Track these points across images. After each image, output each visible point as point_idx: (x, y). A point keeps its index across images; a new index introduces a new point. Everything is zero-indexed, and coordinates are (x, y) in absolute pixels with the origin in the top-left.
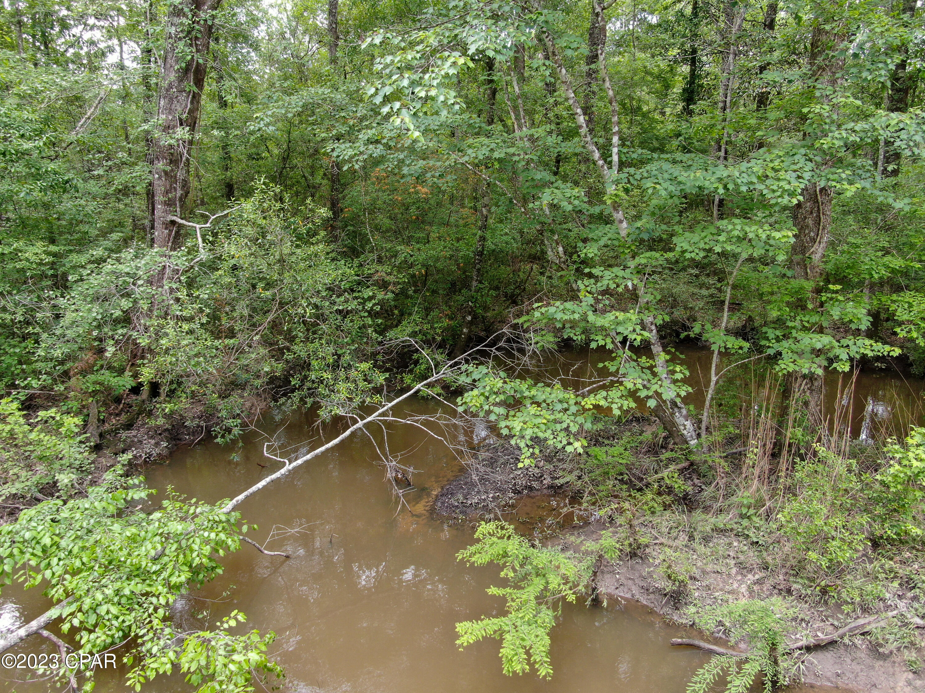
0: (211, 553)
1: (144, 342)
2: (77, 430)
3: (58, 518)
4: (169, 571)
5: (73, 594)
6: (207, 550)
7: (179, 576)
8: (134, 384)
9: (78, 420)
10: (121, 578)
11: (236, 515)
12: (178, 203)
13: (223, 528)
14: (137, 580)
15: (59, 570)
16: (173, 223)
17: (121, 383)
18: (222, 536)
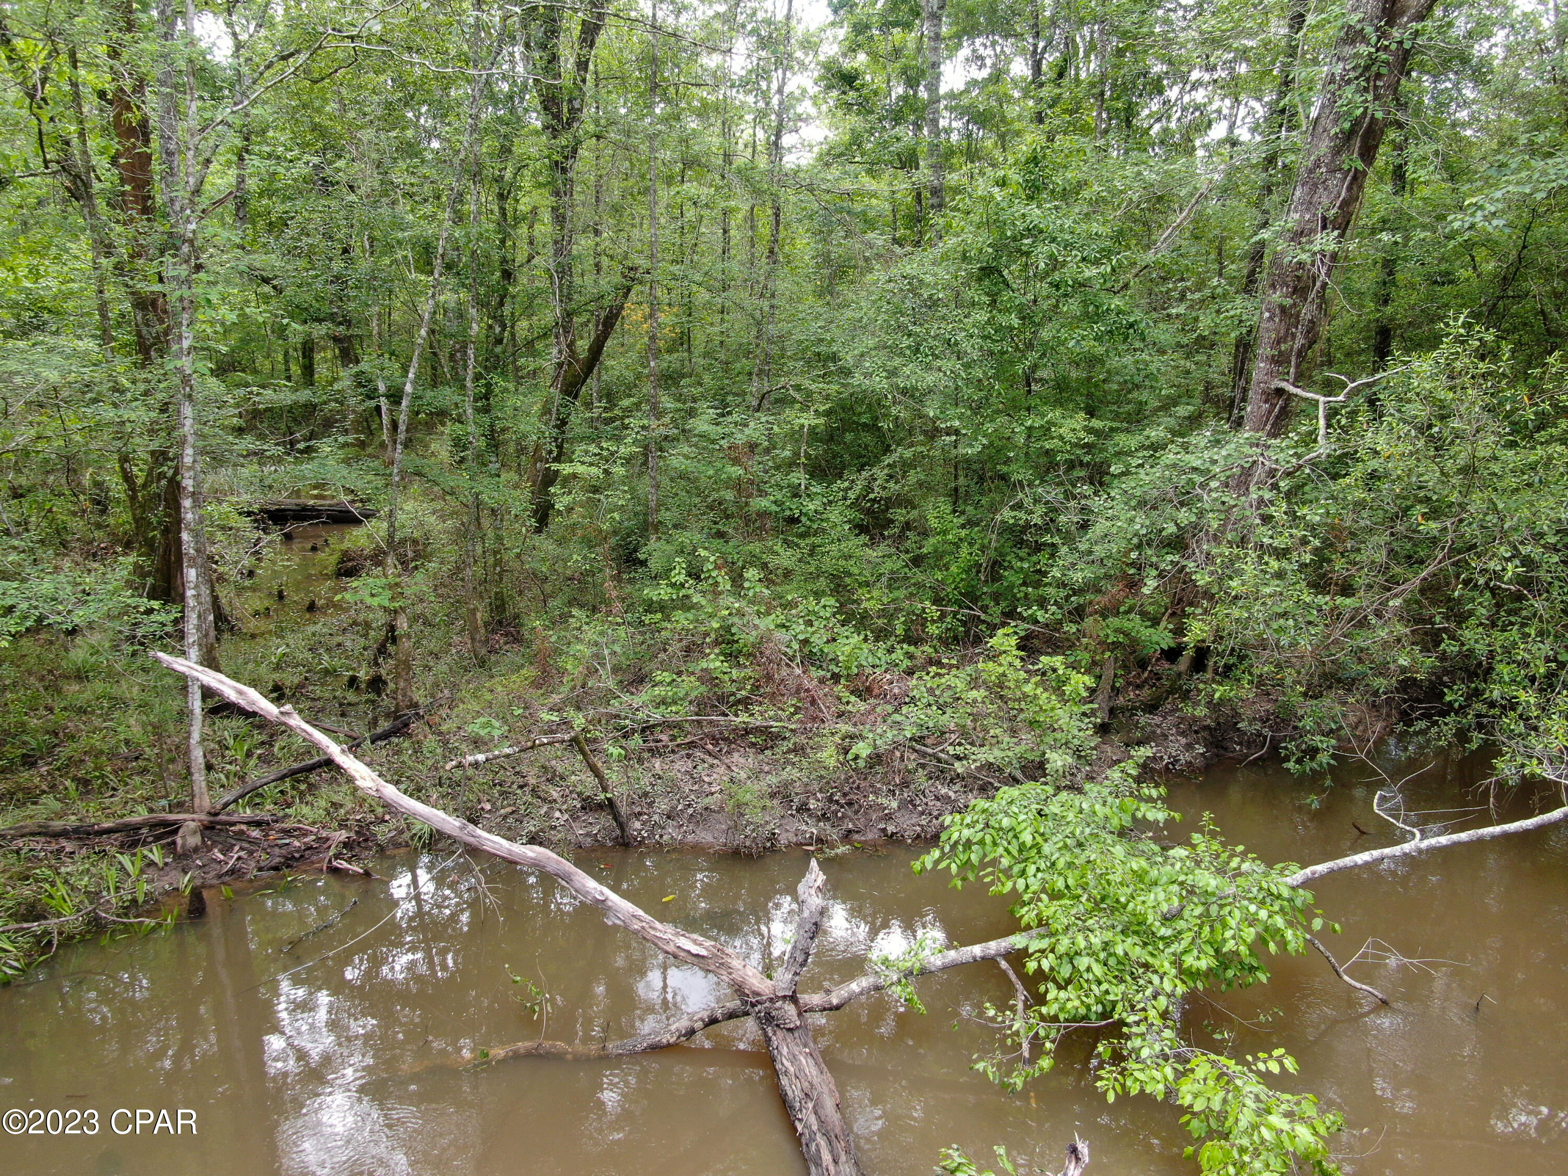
0: (1254, 942)
1: (1202, 579)
2: (1085, 694)
3: (1046, 811)
4: (1184, 944)
5: (1047, 924)
6: (1250, 934)
7: (1198, 958)
8: (1173, 645)
9: (1089, 681)
10: (1113, 927)
11: (1305, 896)
12: (1293, 360)
13: (1282, 909)
14: (1136, 939)
15: (1035, 886)
16: (1280, 392)
17: (1155, 638)
18: (1279, 921)
